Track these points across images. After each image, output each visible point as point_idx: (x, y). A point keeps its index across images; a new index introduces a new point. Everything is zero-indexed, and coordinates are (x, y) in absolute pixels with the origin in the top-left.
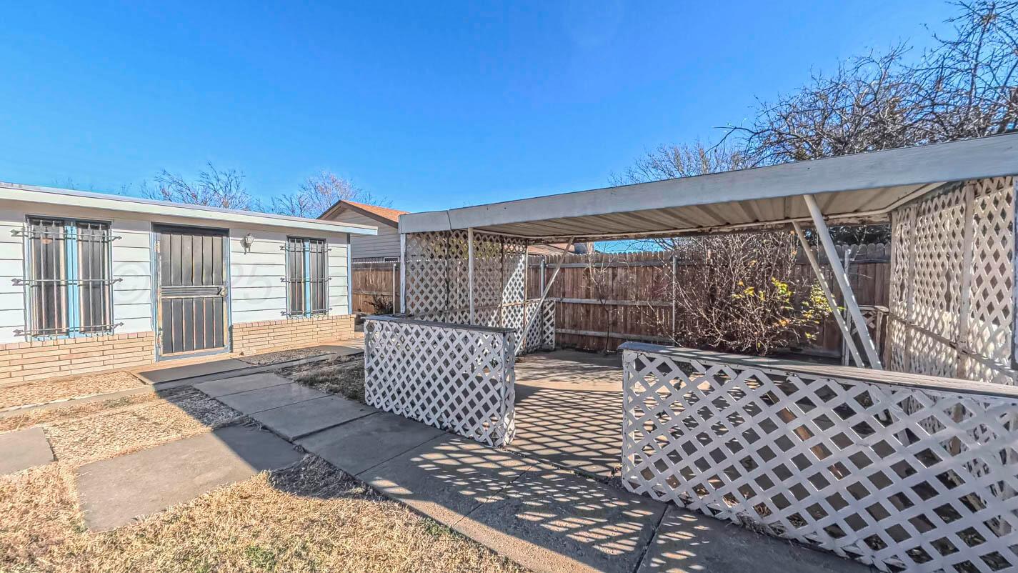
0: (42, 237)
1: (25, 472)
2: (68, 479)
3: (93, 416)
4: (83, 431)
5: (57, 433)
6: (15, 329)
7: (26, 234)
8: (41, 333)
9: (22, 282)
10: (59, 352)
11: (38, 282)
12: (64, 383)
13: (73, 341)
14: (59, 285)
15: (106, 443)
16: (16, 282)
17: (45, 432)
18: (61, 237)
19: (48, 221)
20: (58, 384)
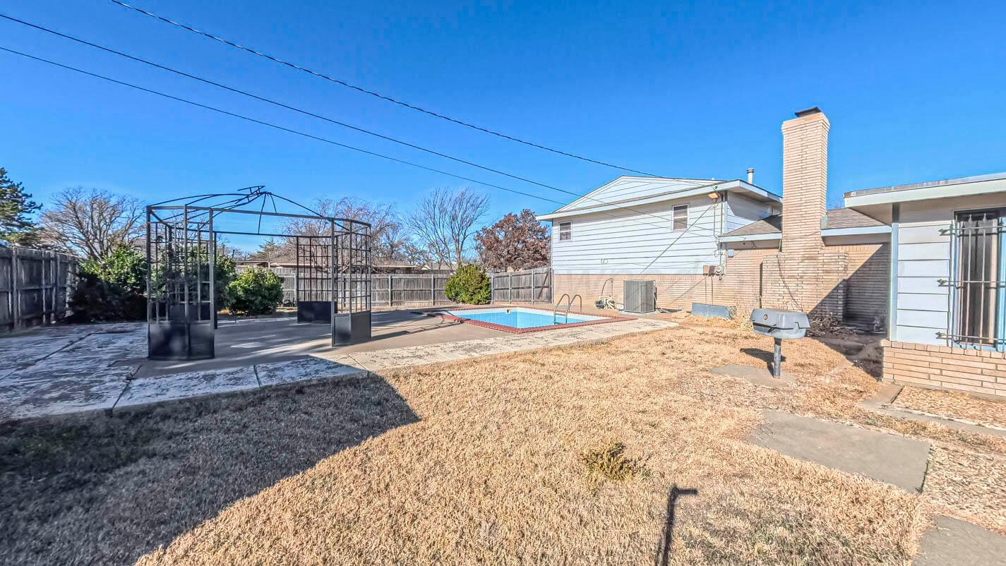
0: (970, 234)
1: (886, 486)
2: (920, 521)
3: (997, 457)
4: (972, 472)
5: (943, 458)
6: (937, 331)
7: (954, 231)
8: (963, 340)
9: (947, 284)
10: (983, 365)
11: (964, 283)
12: (984, 402)
13: (1000, 355)
14: (988, 288)
15: (988, 504)
16: (942, 283)
17: (931, 451)
18: (995, 230)
19: (977, 215)
20: (976, 401)
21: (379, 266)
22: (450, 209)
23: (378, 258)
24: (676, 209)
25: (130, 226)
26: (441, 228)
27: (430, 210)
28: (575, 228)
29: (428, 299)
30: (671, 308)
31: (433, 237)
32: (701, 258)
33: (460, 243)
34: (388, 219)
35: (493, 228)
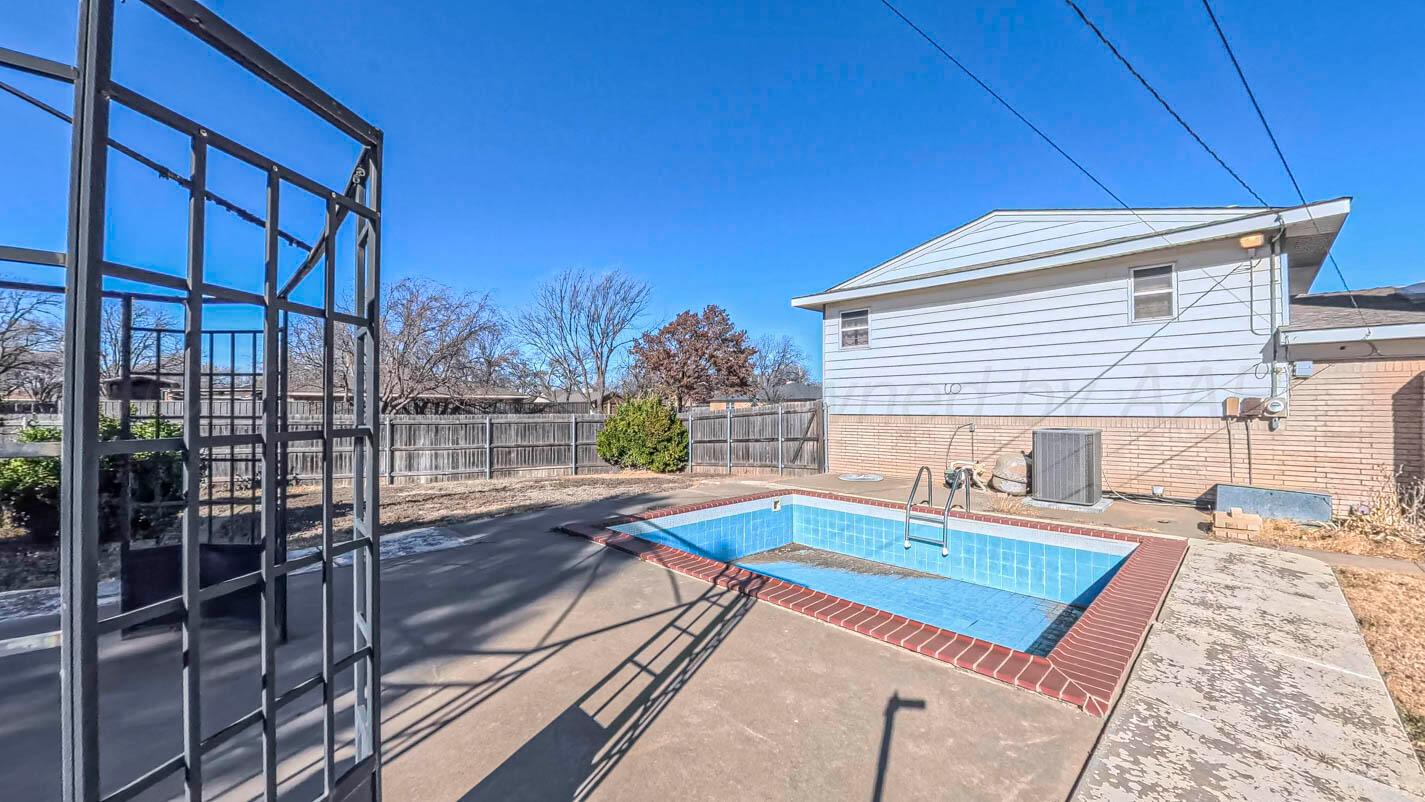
21: (466, 397)
22: (587, 303)
23: (465, 382)
24: (1138, 274)
25: (10, 326)
26: (573, 334)
27: (555, 304)
28: (875, 321)
29: (564, 463)
30: (1134, 491)
31: (559, 349)
32: (1218, 381)
33: (604, 359)
34: (485, 316)
35: (662, 333)
